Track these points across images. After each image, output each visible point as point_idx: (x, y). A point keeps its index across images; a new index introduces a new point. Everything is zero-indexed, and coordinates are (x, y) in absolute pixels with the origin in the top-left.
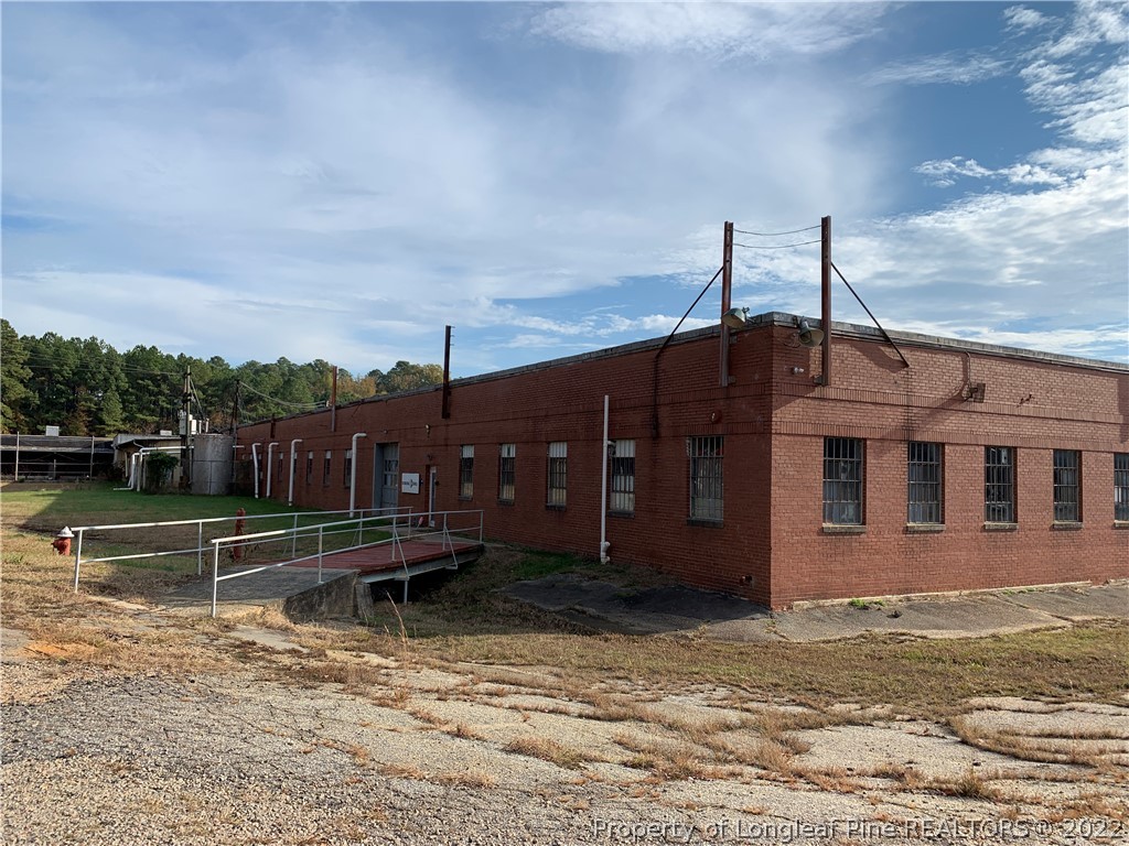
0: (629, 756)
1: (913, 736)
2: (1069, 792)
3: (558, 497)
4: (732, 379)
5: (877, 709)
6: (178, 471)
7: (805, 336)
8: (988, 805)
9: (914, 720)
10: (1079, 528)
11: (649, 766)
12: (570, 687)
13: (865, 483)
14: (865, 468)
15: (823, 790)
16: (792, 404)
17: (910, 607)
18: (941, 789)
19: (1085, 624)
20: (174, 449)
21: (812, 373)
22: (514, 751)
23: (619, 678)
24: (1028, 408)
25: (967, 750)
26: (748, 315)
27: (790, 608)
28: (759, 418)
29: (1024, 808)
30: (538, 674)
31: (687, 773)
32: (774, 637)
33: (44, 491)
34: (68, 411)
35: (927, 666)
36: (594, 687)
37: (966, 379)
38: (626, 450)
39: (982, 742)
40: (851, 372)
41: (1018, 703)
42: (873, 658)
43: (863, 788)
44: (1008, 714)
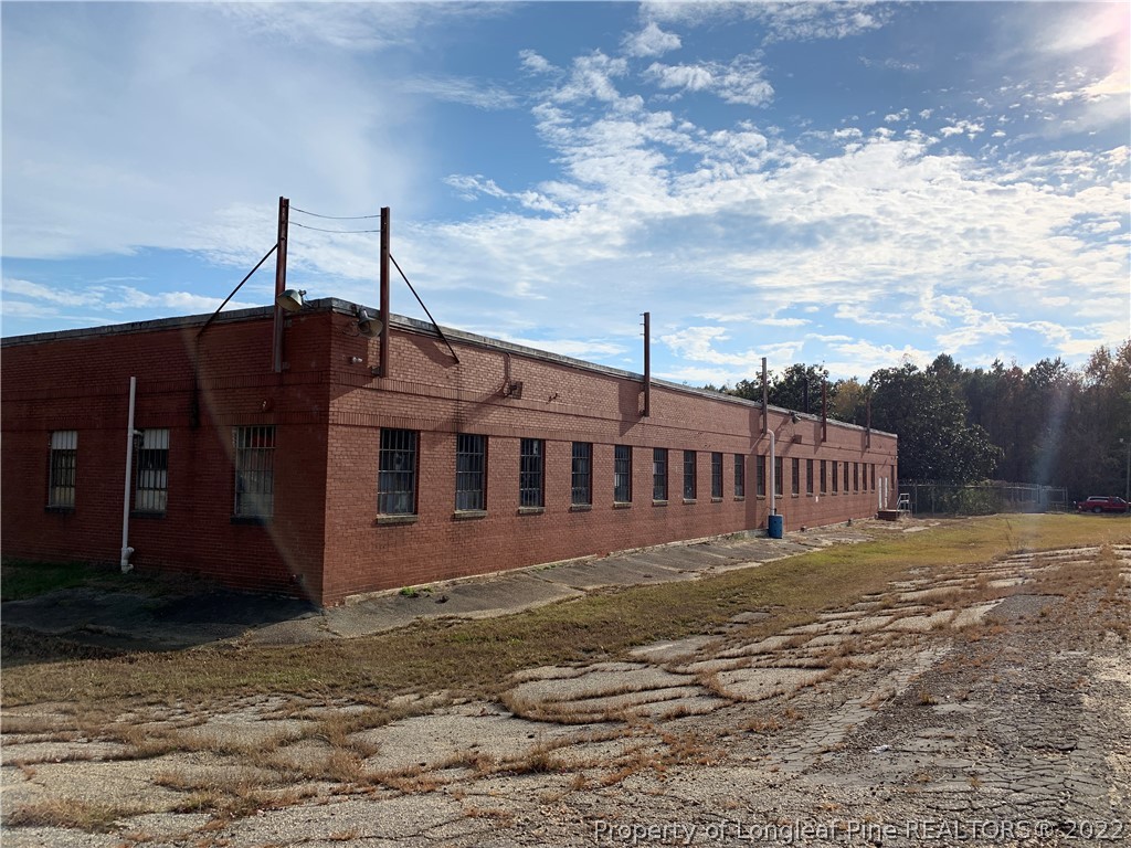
0: (180, 799)
1: (470, 718)
2: (614, 750)
3: (64, 496)
4: (287, 366)
5: (435, 697)
7: (364, 325)
8: (556, 777)
9: (470, 702)
10: (589, 510)
11: (207, 806)
12: (88, 725)
13: (418, 473)
14: (418, 459)
15: (404, 794)
16: (350, 394)
17: (456, 591)
18: (512, 770)
19: (595, 593)
21: (370, 364)
22: (19, 824)
23: (150, 704)
24: (554, 406)
25: (518, 725)
26: (305, 299)
27: (342, 603)
28: (316, 407)
29: (587, 773)
30: (40, 714)
31: (255, 806)
32: (327, 635)
35: (475, 647)
36: (121, 719)
37: (507, 377)
38: (158, 440)
39: (531, 714)
40: (407, 365)
41: (551, 671)
42: (425, 645)
43: (442, 783)
44: (545, 683)
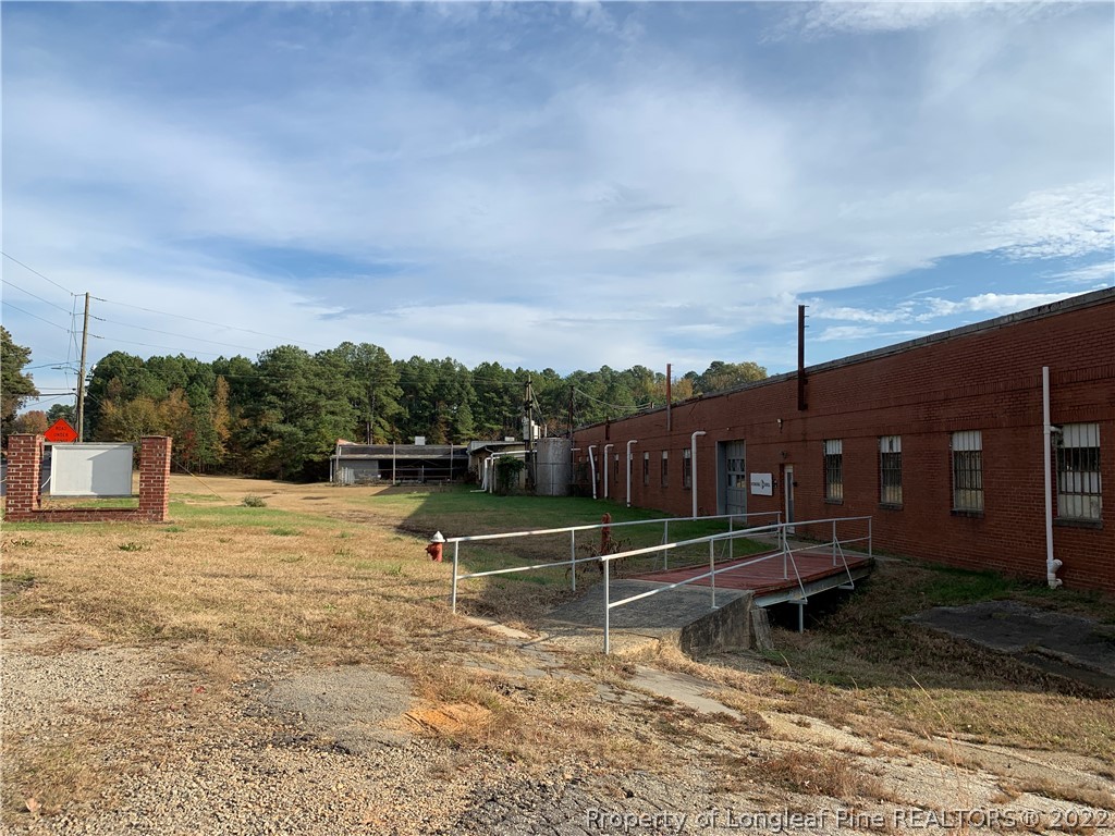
3: (970, 500)
6: (523, 474)
20: (519, 453)
33: (415, 494)
34: (431, 424)
38: (1083, 437)
